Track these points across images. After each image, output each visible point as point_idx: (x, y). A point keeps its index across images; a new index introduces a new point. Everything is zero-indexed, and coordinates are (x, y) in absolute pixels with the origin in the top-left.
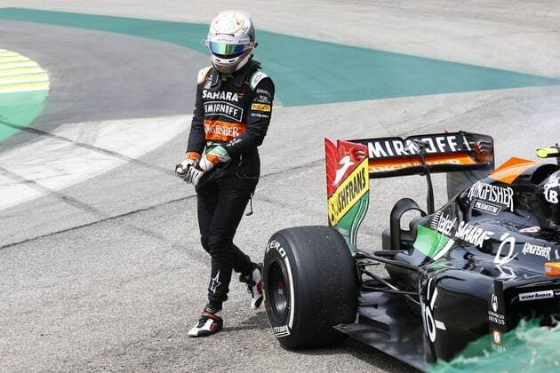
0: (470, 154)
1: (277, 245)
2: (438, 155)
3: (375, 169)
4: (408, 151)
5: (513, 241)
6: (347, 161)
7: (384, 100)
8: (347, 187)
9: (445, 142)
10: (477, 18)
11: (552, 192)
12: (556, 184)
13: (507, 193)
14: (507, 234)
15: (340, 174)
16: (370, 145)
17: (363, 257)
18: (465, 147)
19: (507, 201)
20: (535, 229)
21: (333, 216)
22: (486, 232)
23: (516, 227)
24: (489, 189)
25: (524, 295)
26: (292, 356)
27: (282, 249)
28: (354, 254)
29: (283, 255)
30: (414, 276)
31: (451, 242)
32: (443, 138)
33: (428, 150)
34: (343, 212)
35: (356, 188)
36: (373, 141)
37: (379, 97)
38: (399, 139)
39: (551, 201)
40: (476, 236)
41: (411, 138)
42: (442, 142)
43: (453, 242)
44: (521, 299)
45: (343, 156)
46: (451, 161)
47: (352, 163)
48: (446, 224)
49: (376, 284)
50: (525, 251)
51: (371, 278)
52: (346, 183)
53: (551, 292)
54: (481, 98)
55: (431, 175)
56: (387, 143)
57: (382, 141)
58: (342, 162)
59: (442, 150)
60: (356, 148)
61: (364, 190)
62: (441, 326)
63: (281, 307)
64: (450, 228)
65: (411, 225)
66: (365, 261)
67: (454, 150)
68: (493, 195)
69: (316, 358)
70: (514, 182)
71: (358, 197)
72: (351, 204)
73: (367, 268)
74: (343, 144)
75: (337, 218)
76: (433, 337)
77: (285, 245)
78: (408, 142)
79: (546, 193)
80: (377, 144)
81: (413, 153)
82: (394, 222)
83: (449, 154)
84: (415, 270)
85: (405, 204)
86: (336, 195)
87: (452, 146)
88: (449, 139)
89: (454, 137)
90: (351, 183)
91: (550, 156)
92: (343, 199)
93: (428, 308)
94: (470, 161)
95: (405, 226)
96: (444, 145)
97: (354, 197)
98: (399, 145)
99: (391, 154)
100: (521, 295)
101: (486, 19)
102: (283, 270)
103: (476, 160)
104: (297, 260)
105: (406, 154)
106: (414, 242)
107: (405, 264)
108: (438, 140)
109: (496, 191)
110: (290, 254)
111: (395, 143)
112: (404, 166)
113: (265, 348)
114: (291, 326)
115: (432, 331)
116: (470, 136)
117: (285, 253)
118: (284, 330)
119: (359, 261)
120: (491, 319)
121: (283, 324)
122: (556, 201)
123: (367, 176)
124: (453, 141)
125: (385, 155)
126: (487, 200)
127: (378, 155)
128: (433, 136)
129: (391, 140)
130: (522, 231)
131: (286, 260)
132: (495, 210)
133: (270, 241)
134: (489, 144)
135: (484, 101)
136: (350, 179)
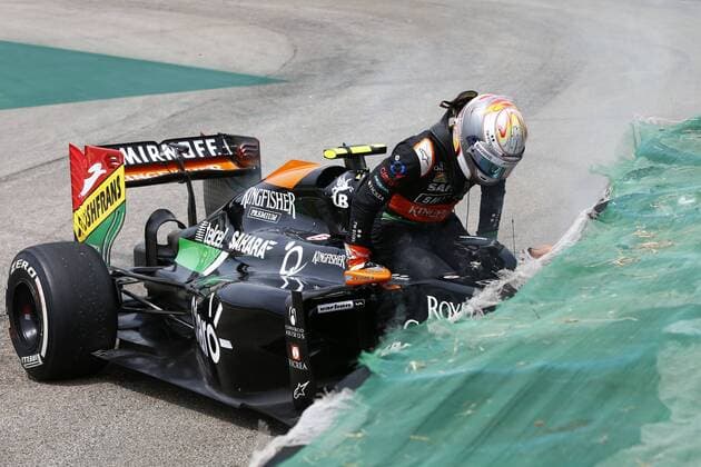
0: (231, 158)
1: (25, 264)
2: (197, 161)
3: (129, 178)
4: (164, 157)
5: (300, 250)
6: (97, 169)
7: (72, 105)
8: (98, 198)
9: (204, 145)
10: (159, 9)
11: (341, 196)
12: (345, 187)
13: (287, 198)
14: (293, 243)
15: (88, 183)
16: (122, 150)
17: (121, 275)
18: (225, 151)
19: (288, 207)
20: (324, 237)
21: (80, 231)
22: (267, 242)
23: (300, 235)
24: (266, 194)
25: (323, 306)
26: (45, 387)
27: (31, 269)
28: (111, 272)
29: (32, 276)
30: (182, 294)
31: (224, 255)
32: (201, 142)
33: (185, 155)
34: (93, 226)
35: (109, 200)
36: (125, 146)
37: (66, 101)
38: (153, 143)
39: (340, 205)
40: (256, 247)
41: (167, 142)
42: (200, 145)
43: (227, 254)
44: (320, 311)
45: (93, 163)
46: (211, 167)
47: (104, 171)
48: (215, 235)
49: (137, 305)
50: (315, 260)
51: (129, 298)
52: (97, 192)
53: (351, 303)
54: (183, 100)
55: (193, 182)
56: (140, 148)
57: (135, 146)
58: (90, 171)
59: (202, 155)
60: (108, 155)
61: (119, 201)
62: (227, 344)
63: (30, 334)
64: (221, 239)
65: (170, 239)
66: (124, 279)
67: (214, 154)
68: (271, 201)
69: (74, 388)
70: (296, 187)
71: (111, 209)
72: (102, 217)
73: (125, 288)
74: (92, 150)
75: (86, 233)
76: (216, 357)
77: (35, 264)
78: (164, 147)
79: (334, 197)
80: (130, 149)
81: (170, 158)
82: (150, 236)
83: (208, 159)
84: (181, 287)
85: (161, 216)
86: (83, 208)
87: (212, 150)
88: (208, 142)
89: (213, 141)
90: (102, 194)
91: (339, 156)
92: (93, 211)
93: (209, 326)
94: (232, 166)
95: (162, 239)
96: (203, 149)
97: (106, 209)
98: (153, 150)
99: (146, 160)
100: (319, 307)
101: (171, 10)
102: (33, 292)
103: (239, 165)
104: (49, 280)
105: (163, 160)
106: (175, 257)
107: (169, 281)
108: (196, 143)
109: (275, 197)
110: (41, 274)
111: (149, 148)
112: (161, 173)
113: (10, 381)
114: (43, 354)
115: (214, 351)
116: (231, 139)
117: (35, 273)
118: (35, 360)
119: (117, 280)
120: (288, 333)
121: (33, 353)
122: (346, 205)
123: (122, 185)
124: (213, 144)
125: (139, 161)
126: (264, 207)
127: (132, 162)
128: (191, 140)
129: (144, 144)
130: (309, 239)
131: (37, 280)
132: (274, 218)
133: (15, 260)
134: (255, 147)
135: (187, 103)
136: (102, 188)
